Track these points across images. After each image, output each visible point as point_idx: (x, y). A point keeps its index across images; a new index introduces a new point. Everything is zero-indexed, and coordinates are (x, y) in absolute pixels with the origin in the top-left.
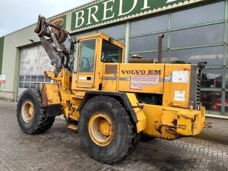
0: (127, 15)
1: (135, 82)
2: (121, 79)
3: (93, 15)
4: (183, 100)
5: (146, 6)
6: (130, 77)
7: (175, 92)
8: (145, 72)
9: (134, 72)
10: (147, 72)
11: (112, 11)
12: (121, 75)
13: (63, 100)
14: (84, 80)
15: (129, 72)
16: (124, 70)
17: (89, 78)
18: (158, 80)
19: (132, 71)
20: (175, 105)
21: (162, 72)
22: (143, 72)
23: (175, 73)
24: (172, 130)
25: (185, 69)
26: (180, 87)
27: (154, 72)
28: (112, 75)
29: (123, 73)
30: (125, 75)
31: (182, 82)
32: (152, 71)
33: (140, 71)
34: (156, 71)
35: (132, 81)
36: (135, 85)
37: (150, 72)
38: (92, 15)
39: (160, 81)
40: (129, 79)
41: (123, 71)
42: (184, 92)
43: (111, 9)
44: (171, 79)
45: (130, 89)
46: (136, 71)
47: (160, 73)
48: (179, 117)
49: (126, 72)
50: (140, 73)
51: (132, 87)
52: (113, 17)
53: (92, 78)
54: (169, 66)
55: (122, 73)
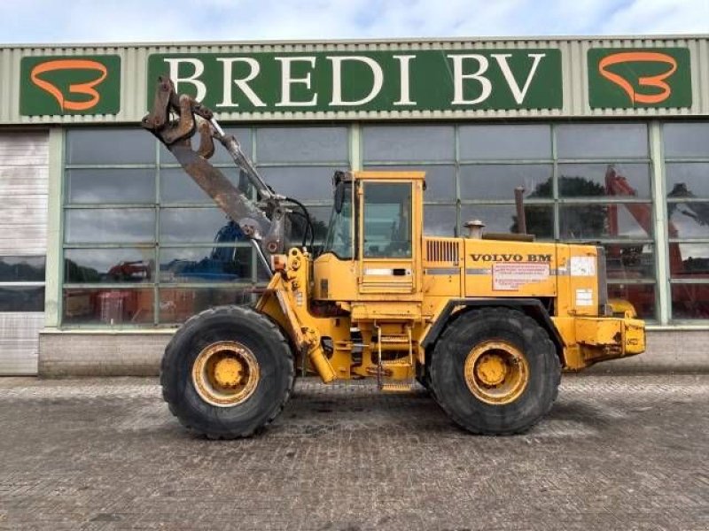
0: (357, 109)
1: (506, 277)
2: (470, 271)
3: (242, 84)
4: (590, 303)
5: (405, 99)
6: (490, 267)
7: (578, 291)
8: (521, 258)
9: (499, 257)
10: (525, 258)
11: (309, 87)
12: (470, 264)
13: (309, 330)
14: (385, 277)
15: (487, 258)
16: (476, 253)
17: (399, 272)
18: (546, 272)
19: (495, 256)
20: (579, 312)
21: (553, 258)
22: (518, 258)
23: (574, 260)
24: (615, 350)
25: (589, 254)
26: (583, 282)
27: (538, 258)
28: (450, 264)
29: (475, 260)
30: (480, 264)
31: (586, 274)
32: (535, 256)
33: (510, 256)
34: (541, 256)
35: (497, 276)
36: (502, 282)
37: (531, 258)
38: (237, 82)
39: (550, 274)
40: (490, 271)
41: (473, 256)
42: (590, 291)
43: (308, 81)
44: (569, 270)
45: (493, 290)
46: (504, 256)
47: (549, 260)
48: (627, 328)
49: (481, 258)
50: (512, 260)
51: (498, 286)
52: (314, 103)
53: (408, 270)
54: (562, 249)
55: (471, 259)
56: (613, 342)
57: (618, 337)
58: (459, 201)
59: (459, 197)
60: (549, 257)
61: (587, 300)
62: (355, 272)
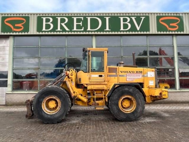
1: (129, 77)
2: (120, 76)
3: (63, 24)
4: (153, 84)
5: (107, 29)
6: (126, 74)
7: (150, 81)
8: (134, 72)
9: (128, 72)
10: (135, 72)
11: (81, 25)
12: (120, 74)
15: (125, 72)
18: (141, 76)
19: (127, 72)
21: (143, 72)
22: (133, 72)
23: (149, 73)
25: (153, 71)
26: (151, 79)
28: (114, 74)
29: (122, 72)
30: (123, 74)
31: (152, 76)
32: (138, 72)
33: (131, 71)
34: (140, 72)
35: (128, 77)
37: (137, 72)
39: (142, 76)
40: (126, 76)
41: (121, 71)
42: (153, 81)
43: (81, 24)
44: (147, 75)
45: (127, 81)
46: (130, 72)
47: (142, 73)
48: (163, 91)
50: (132, 72)
51: (128, 80)
52: (83, 30)
54: (145, 69)
55: (121, 72)
56: (159, 95)
57: (161, 94)
58: (122, 56)
59: (122, 55)
60: (142, 72)
61: (152, 84)
62: (88, 76)
